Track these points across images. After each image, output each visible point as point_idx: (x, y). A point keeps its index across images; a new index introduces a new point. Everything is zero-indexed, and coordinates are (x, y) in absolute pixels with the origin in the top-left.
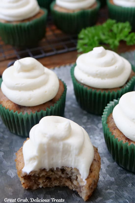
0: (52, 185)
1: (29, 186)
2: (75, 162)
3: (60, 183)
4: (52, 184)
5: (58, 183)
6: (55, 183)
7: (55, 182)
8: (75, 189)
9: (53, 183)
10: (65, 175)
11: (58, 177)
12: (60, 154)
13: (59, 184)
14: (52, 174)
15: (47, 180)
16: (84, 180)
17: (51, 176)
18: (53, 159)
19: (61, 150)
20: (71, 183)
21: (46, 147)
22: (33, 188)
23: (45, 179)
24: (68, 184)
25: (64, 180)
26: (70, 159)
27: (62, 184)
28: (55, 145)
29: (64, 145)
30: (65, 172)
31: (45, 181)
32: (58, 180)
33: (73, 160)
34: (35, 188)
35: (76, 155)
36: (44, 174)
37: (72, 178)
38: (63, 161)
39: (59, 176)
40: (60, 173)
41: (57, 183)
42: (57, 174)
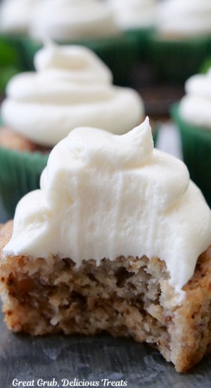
0: (88, 326)
1: (23, 322)
2: (155, 237)
3: (111, 319)
4: (90, 324)
5: (107, 320)
6: (96, 320)
7: (98, 314)
8: (153, 340)
9: (92, 320)
10: (127, 291)
11: (106, 296)
12: (114, 212)
13: (107, 323)
14: (88, 286)
15: (74, 302)
16: (178, 289)
17: (85, 292)
18: (92, 227)
19: (118, 197)
20: (142, 318)
21: (75, 181)
22: (33, 330)
23: (67, 299)
24: (133, 319)
25: (121, 307)
26: (142, 226)
27: (116, 324)
28: (101, 180)
29: (128, 180)
30: (128, 281)
31: (66, 303)
32: (106, 311)
33: (151, 231)
34: (39, 330)
35: (159, 213)
36: (64, 278)
37: (145, 299)
38: (122, 234)
39: (109, 294)
40: (111, 282)
41: (103, 321)
42: (103, 286)
